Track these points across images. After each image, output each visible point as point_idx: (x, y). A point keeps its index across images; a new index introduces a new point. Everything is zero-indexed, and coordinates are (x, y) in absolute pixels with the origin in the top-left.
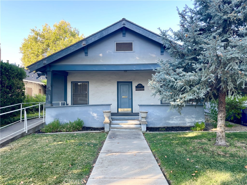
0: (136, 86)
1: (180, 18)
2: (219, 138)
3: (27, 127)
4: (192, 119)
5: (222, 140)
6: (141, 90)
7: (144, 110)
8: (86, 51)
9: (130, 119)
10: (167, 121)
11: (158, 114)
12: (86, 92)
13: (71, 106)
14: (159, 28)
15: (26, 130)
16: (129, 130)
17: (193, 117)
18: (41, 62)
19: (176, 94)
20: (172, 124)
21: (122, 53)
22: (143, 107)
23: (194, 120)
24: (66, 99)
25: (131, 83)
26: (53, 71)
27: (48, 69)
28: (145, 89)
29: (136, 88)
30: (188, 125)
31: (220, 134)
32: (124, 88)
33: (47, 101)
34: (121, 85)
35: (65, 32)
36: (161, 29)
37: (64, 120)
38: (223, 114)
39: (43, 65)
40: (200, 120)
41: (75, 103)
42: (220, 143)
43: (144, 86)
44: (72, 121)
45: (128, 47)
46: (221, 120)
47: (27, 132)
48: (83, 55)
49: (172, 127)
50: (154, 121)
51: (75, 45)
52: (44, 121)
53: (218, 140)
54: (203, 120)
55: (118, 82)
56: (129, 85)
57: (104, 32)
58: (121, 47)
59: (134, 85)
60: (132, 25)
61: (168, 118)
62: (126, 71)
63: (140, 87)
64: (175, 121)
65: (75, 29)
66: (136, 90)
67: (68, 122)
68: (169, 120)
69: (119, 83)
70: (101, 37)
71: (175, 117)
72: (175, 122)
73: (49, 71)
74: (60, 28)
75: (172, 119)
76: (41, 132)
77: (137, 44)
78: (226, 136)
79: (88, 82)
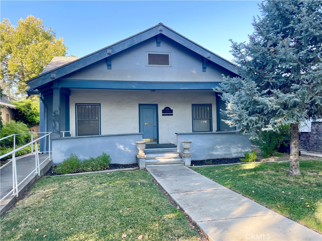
0: (163, 110)
4: (238, 149)
6: (169, 115)
7: (182, 139)
8: (109, 63)
9: (166, 151)
10: (211, 153)
11: (200, 144)
12: (97, 118)
14: (231, 40)
15: (38, 171)
17: (239, 147)
18: (48, 75)
20: (216, 155)
21: (156, 68)
23: (240, 150)
24: (68, 128)
25: (156, 106)
27: (55, 86)
28: (173, 113)
29: (163, 113)
30: (234, 156)
31: (294, 163)
33: (54, 131)
34: (143, 108)
39: (51, 80)
40: (247, 149)
41: (80, 133)
43: (172, 110)
45: (162, 60)
46: (295, 147)
48: (104, 67)
49: (218, 159)
50: (196, 153)
51: (97, 54)
52: (50, 159)
54: (250, 149)
55: (140, 105)
57: (135, 39)
58: (156, 59)
59: (161, 109)
61: (212, 149)
62: (153, 90)
63: (168, 111)
64: (219, 151)
66: (163, 115)
68: (213, 151)
70: (132, 45)
71: (219, 148)
72: (219, 153)
75: (216, 150)
77: (175, 56)
79: (100, 104)
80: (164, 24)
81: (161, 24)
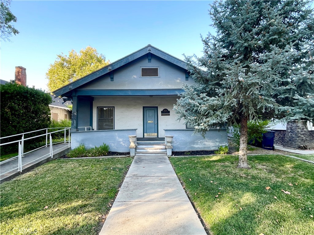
1: (204, 45)
2: (241, 161)
3: (52, 152)
4: (215, 143)
5: (245, 163)
6: (166, 115)
7: (169, 134)
8: (112, 77)
9: (156, 143)
10: (192, 146)
11: (183, 139)
12: (112, 117)
13: (97, 131)
14: (184, 55)
15: (51, 155)
16: (155, 154)
17: (217, 141)
18: (67, 87)
19: (200, 118)
20: (196, 148)
21: (148, 79)
22: (169, 132)
23: (218, 144)
24: (91, 124)
25: (156, 108)
26: (79, 96)
27: (74, 94)
28: (170, 114)
29: (161, 113)
30: (212, 149)
31: (242, 156)
32: (150, 113)
33: (72, 126)
34: (146, 110)
35: (92, 58)
36: (185, 55)
37: (90, 146)
38: (245, 137)
39: (69, 90)
40: (224, 144)
41: (101, 128)
42: (242, 166)
43: (169, 111)
44: (98, 146)
45: (153, 72)
46: (243, 143)
47: (52, 157)
48: (109, 80)
49: (197, 151)
50: (179, 146)
51: (101, 71)
52: (70, 146)
53: (240, 163)
54: (226, 144)
56: (154, 110)
57: (129, 57)
58: (147, 72)
59: (160, 110)
60: (157, 51)
61: (193, 143)
62: (151, 96)
63: (166, 112)
64: (199, 145)
65: (101, 55)
66: (162, 115)
67: (94, 147)
68: (194, 144)
69: (145, 108)
70: (127, 62)
71: (199, 142)
72: (198, 147)
73: (75, 96)
74: (86, 54)
75: (197, 144)
76: (66, 157)
77: (162, 70)
78: (248, 159)
79: (114, 107)
80: (152, 45)
81: (149, 46)
